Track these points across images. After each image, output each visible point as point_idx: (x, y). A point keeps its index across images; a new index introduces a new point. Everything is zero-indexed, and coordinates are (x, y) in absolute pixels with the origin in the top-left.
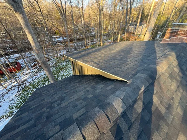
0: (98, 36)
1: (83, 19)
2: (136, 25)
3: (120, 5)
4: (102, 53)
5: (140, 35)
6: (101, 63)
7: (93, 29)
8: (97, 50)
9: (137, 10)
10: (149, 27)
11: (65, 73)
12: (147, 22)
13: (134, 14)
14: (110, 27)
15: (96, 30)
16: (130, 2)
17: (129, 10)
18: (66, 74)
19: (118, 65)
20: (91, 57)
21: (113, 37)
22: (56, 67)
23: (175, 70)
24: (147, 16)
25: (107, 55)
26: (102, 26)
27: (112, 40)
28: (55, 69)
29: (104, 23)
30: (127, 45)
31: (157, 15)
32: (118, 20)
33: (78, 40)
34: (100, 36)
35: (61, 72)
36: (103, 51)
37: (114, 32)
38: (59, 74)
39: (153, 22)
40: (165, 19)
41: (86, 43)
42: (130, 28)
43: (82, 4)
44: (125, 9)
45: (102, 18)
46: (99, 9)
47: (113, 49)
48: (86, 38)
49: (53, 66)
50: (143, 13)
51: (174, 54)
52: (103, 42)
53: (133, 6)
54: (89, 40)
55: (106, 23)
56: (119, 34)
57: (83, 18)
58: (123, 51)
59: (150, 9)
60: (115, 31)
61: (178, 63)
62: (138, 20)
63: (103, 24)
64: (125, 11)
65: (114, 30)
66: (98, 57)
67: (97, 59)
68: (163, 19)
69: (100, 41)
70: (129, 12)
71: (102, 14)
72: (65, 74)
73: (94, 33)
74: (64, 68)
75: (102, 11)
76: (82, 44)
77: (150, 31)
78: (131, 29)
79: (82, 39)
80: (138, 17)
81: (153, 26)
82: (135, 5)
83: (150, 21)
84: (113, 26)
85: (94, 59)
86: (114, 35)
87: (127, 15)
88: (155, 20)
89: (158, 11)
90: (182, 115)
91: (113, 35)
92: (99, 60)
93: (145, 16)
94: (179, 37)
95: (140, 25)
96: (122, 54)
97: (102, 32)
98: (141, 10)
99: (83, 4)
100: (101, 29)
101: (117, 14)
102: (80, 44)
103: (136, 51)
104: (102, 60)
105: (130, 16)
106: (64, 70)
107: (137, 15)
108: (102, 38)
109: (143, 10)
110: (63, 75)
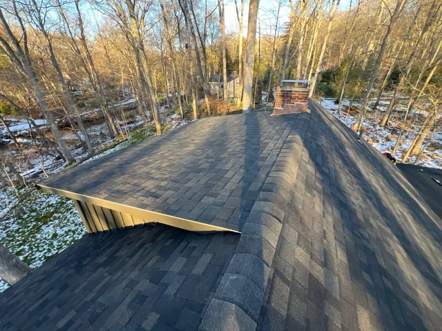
0: (143, 107)
1: (94, 69)
2: (222, 80)
3: (180, 40)
4: (163, 156)
5: (233, 98)
6: (165, 189)
7: (127, 90)
8: (147, 149)
9: (216, 51)
10: (246, 83)
11: (61, 228)
12: (240, 74)
13: (213, 58)
14: (169, 85)
15: (135, 94)
16: (199, 34)
17: (201, 49)
18: (66, 229)
19: (208, 189)
20: (133, 177)
21: (181, 108)
22: (20, 218)
23: (310, 170)
24: (237, 62)
25: (175, 160)
26: (150, 85)
27: (179, 114)
28: (15, 227)
29: (154, 77)
30: (215, 125)
31: (252, 62)
32: (184, 71)
33: (88, 122)
34: (149, 108)
35: (43, 227)
36: (163, 150)
37: (182, 97)
38: (38, 236)
39: (249, 75)
40: (266, 69)
41: (113, 128)
42: (212, 86)
43: (79, 30)
44: (193, 47)
45: (145, 66)
46: (134, 47)
47: (188, 140)
48: (112, 114)
49: (8, 219)
50: (228, 57)
51: (298, 137)
52: (160, 120)
53: (206, 43)
54: (121, 120)
55: (156, 76)
56: (192, 101)
57: (92, 64)
58: (210, 144)
59: (238, 51)
60: (183, 93)
61: (310, 154)
62: (222, 70)
63: (151, 81)
64: (194, 54)
65: (179, 93)
66: (153, 171)
67: (152, 178)
68: (263, 68)
69: (152, 119)
70: (202, 55)
71: (143, 58)
72: (59, 232)
73: (131, 101)
74: (53, 213)
75: (141, 51)
76: (103, 131)
77: (248, 92)
78: (214, 87)
79: (101, 120)
80: (221, 65)
81: (251, 82)
82: (210, 42)
83: (244, 72)
84: (174, 83)
85: (142, 181)
86: (182, 102)
87: (199, 62)
88: (252, 72)
89: (253, 56)
90: (346, 262)
91: (180, 102)
92: (157, 183)
93: (233, 62)
94: (296, 103)
95: (229, 80)
96: (210, 152)
97: (153, 98)
98: (224, 52)
99: (82, 32)
100: (149, 92)
101: (178, 57)
102: (98, 134)
103: (236, 141)
104: (166, 179)
105: (206, 62)
106: (55, 218)
107: (217, 60)
108: (156, 111)
109: (227, 51)
110: (55, 236)
